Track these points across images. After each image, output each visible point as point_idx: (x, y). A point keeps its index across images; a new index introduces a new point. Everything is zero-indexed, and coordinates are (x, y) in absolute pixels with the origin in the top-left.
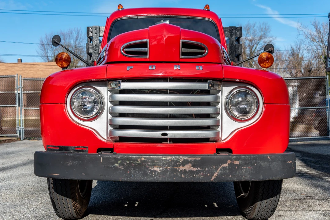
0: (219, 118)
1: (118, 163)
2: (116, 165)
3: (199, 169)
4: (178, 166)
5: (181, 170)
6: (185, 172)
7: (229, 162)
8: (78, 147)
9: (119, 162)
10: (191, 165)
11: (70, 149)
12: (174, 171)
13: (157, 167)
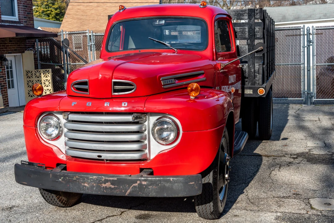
0: (146, 142)
1: (61, 179)
2: (60, 180)
4: (101, 183)
5: (103, 187)
6: (106, 188)
7: (138, 182)
8: (39, 164)
9: (62, 178)
10: (110, 183)
11: (35, 164)
12: (99, 187)
13: (87, 184)
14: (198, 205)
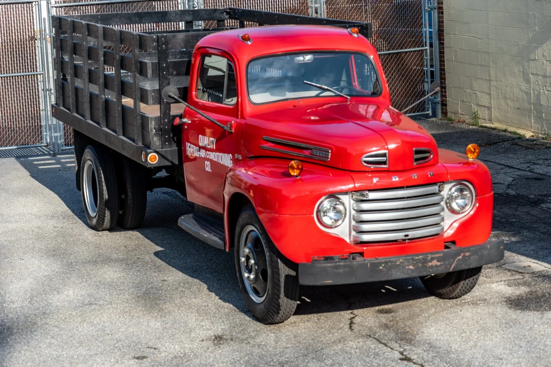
1: (381, 266)
2: (381, 268)
3: (442, 263)
4: (427, 262)
5: (429, 266)
6: (432, 267)
7: (462, 254)
8: (342, 256)
9: (383, 265)
10: (436, 261)
11: (335, 258)
12: (424, 267)
13: (412, 266)
14: (465, 280)
